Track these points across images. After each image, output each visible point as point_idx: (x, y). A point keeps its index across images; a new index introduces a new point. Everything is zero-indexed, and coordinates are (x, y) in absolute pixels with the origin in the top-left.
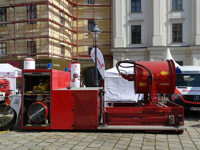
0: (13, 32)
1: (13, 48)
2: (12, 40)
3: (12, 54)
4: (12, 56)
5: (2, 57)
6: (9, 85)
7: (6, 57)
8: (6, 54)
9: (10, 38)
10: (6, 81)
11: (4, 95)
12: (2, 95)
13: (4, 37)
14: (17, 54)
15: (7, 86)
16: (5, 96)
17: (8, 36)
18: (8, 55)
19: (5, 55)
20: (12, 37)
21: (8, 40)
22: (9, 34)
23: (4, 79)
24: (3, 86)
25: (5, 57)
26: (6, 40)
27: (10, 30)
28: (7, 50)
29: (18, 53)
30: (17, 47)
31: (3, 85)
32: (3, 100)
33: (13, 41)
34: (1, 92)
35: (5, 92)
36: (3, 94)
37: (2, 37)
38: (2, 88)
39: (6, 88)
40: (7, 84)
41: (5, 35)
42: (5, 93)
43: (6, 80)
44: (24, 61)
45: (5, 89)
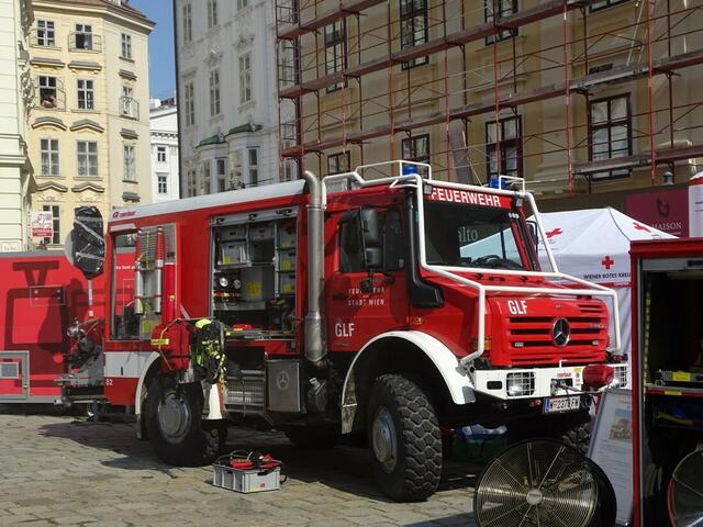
0: (658, 27)
1: (661, 120)
2: (656, 71)
3: (658, 154)
4: (657, 162)
5: (610, 170)
6: (605, 330)
7: (630, 168)
8: (630, 153)
9: (648, 65)
10: (592, 302)
11: (578, 384)
12: (569, 382)
13: (616, 63)
14: (688, 149)
15: (597, 331)
16: (585, 386)
17: (636, 54)
18: (640, 155)
19: (604, 163)
20: (660, 55)
21: (635, 77)
22: (639, 43)
23: (579, 297)
24: (574, 331)
25: (625, 172)
26: (626, 79)
27: (646, 23)
28: (634, 134)
29: (689, 143)
30: (685, 110)
31: (572, 325)
32: (574, 407)
33: (663, 78)
34: (564, 365)
35: (583, 368)
36: (573, 377)
37: (609, 67)
38: (570, 343)
39: (589, 342)
40: (598, 320)
41: (622, 52)
42: (585, 373)
43: (589, 297)
44: (691, 189)
45: (585, 350)
